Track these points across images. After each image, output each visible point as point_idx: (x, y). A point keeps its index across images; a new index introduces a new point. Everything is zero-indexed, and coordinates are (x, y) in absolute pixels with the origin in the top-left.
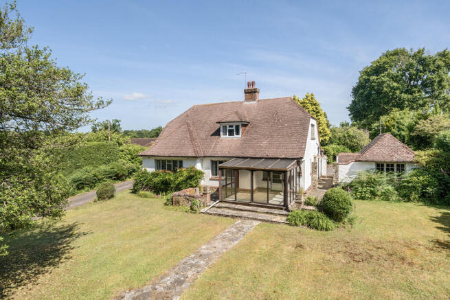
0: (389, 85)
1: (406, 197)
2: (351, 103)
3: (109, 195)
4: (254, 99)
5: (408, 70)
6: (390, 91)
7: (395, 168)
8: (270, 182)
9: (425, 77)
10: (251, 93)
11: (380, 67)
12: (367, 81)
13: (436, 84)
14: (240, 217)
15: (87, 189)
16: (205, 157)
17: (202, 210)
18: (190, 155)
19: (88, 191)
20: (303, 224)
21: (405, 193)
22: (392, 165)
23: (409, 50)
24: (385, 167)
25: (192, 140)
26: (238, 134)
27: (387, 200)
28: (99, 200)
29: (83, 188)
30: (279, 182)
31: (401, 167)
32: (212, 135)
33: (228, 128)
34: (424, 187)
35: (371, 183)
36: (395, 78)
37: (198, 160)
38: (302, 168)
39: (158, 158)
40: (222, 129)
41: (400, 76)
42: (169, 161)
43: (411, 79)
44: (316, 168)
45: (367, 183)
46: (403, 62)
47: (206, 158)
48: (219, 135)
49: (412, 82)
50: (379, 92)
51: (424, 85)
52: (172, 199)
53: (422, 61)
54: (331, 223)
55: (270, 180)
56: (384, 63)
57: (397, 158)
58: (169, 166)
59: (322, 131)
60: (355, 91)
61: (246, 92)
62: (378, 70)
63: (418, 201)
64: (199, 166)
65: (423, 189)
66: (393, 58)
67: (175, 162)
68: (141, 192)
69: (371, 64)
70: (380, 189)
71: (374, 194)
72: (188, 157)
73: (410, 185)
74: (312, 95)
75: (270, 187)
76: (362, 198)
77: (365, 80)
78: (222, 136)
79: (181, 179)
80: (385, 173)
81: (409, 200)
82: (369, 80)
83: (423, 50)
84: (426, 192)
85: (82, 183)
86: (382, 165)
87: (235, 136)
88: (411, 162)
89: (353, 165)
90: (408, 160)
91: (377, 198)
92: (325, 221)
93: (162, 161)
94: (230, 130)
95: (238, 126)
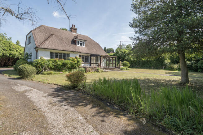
4: (76, 32)
10: (74, 29)
26: (83, 45)
67: (64, 54)
93: (55, 53)
94: (80, 43)
95: (83, 42)
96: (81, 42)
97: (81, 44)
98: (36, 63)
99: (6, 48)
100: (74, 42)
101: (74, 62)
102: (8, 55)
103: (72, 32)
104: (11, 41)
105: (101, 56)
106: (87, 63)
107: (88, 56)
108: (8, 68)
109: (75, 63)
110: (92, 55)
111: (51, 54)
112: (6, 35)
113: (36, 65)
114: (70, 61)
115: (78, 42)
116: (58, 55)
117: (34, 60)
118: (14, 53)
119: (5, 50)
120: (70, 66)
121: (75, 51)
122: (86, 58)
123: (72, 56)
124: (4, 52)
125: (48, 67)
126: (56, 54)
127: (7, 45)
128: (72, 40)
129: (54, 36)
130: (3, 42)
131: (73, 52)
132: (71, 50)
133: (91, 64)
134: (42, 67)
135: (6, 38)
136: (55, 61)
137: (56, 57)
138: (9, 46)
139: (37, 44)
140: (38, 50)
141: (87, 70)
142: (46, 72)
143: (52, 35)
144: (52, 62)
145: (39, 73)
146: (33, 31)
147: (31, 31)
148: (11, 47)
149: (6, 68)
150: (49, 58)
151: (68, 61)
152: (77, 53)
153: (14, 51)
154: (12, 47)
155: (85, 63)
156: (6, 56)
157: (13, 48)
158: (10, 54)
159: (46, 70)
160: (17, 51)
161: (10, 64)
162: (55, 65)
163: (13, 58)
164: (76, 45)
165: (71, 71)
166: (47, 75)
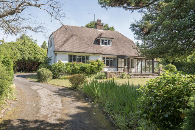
10: (100, 25)
39: (70, 54)
42: (79, 56)
58: (79, 59)
67: (83, 57)
87: (108, 46)
93: (73, 56)
94: (105, 42)
95: (109, 41)
96: (107, 40)
97: (106, 44)
98: (54, 67)
99: (31, 52)
100: (97, 42)
101: (94, 66)
102: (33, 59)
103: (97, 29)
104: (36, 44)
105: (128, 58)
106: (113, 67)
107: (114, 58)
108: (33, 72)
109: (96, 68)
110: (119, 57)
111: (69, 57)
112: (32, 37)
113: (54, 70)
114: (90, 65)
115: (103, 40)
116: (77, 58)
117: (52, 64)
118: (39, 56)
119: (31, 53)
120: (89, 70)
121: (96, 52)
122: (111, 61)
123: (93, 59)
124: (29, 56)
125: (65, 72)
126: (75, 56)
127: (32, 49)
128: (96, 39)
129: (74, 37)
130: (29, 45)
131: (94, 54)
132: (92, 52)
133: (117, 68)
134: (60, 71)
135: (32, 40)
136: (73, 65)
137: (75, 60)
138: (33, 49)
139: (56, 47)
140: (56, 53)
141: (108, 75)
142: (63, 77)
143: (72, 36)
144: (70, 66)
145: (57, 78)
146: (54, 34)
147: (52, 34)
148: (35, 50)
149: (31, 73)
150: (67, 62)
151: (87, 65)
152: (98, 54)
153: (38, 54)
154: (37, 50)
155: (110, 67)
156: (31, 60)
157: (37, 52)
158: (35, 58)
159: (63, 74)
160: (41, 54)
161: (35, 68)
162: (73, 70)
163: (37, 62)
164: (100, 45)
165: (90, 76)
166: (63, 80)
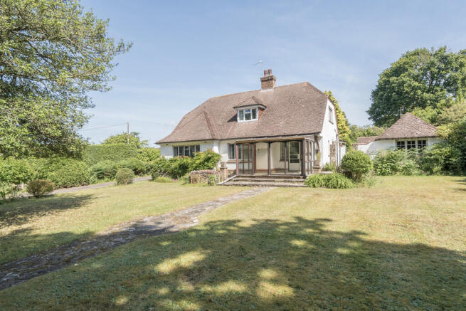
0: (410, 85)
1: (429, 171)
2: (370, 106)
3: (128, 180)
4: (270, 86)
5: (429, 68)
6: (411, 91)
7: (416, 144)
8: (287, 163)
9: (447, 76)
10: (268, 80)
11: (400, 68)
12: (387, 82)
13: (459, 82)
14: (257, 185)
15: (106, 179)
16: (221, 140)
17: (220, 183)
18: (208, 138)
19: (107, 181)
20: (321, 186)
21: (427, 167)
22: (414, 142)
23: (430, 50)
24: (406, 145)
25: (209, 125)
26: (254, 117)
27: (409, 174)
28: (118, 184)
29: (102, 178)
30: (297, 161)
31: (422, 143)
32: (230, 121)
33: (245, 113)
34: (447, 158)
35: (391, 159)
36: (416, 78)
37: (215, 143)
38: (320, 146)
39: (176, 145)
40: (238, 115)
41: (421, 76)
42: (186, 147)
43: (433, 79)
44: (334, 150)
45: (388, 159)
46: (423, 61)
47: (223, 142)
48: (236, 121)
49: (434, 82)
50: (400, 93)
51: (447, 84)
52: (190, 178)
53: (444, 59)
54: (349, 182)
55: (288, 160)
56: (404, 63)
57: (418, 133)
58: (187, 152)
59: (341, 128)
60: (375, 94)
61: (263, 80)
62: (398, 71)
63: (441, 173)
64: (216, 149)
65: (445, 160)
66: (413, 58)
67: (192, 147)
68: (159, 178)
69: (390, 66)
70: (402, 164)
71: (394, 169)
72: (205, 141)
73: (432, 157)
74: (330, 92)
75: (287, 167)
76: (383, 174)
77: (384, 81)
78: (239, 121)
79: (198, 162)
80: (406, 150)
81: (432, 173)
82: (388, 81)
83: (445, 48)
84: (449, 164)
85: (102, 173)
86: (403, 143)
87: (252, 120)
88: (433, 137)
89: (373, 144)
90: (430, 135)
91: (398, 173)
92: (344, 180)
94: (246, 115)
95: (254, 110)
96: (249, 111)
97: (248, 117)
115: (242, 112)
116: (184, 149)
137: (181, 152)
150: (171, 157)
